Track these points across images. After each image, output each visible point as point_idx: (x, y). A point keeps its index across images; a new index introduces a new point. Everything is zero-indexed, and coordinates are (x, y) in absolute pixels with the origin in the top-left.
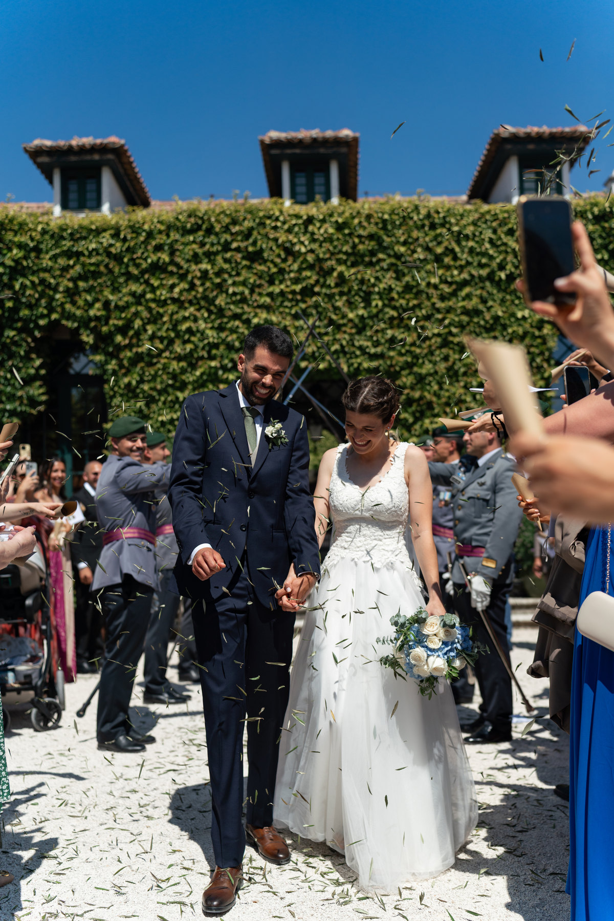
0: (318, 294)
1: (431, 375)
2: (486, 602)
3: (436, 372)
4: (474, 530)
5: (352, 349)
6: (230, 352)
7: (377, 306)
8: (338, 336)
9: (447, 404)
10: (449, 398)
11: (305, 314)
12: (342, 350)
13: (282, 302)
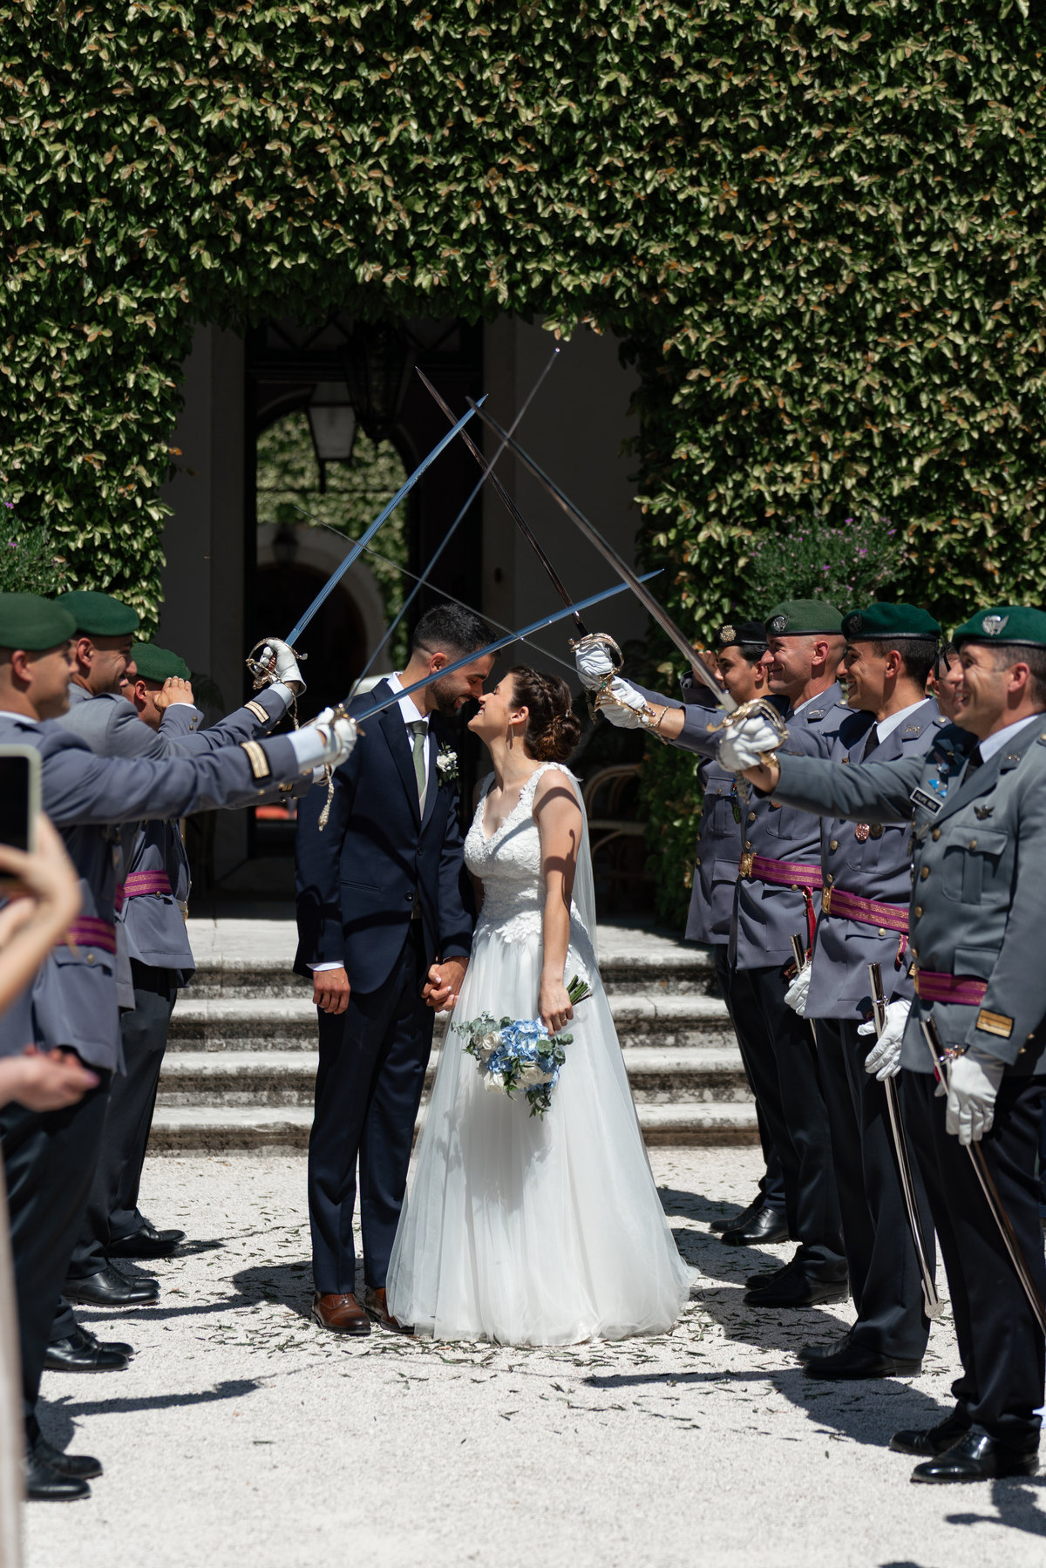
0: (423, 40)
1: (778, 323)
2: (986, 1121)
3: (795, 315)
4: (961, 934)
5: (528, 228)
6: (122, 219)
7: (613, 88)
8: (481, 184)
9: (826, 421)
10: (832, 398)
11: (377, 106)
12: (496, 229)
13: (302, 59)
